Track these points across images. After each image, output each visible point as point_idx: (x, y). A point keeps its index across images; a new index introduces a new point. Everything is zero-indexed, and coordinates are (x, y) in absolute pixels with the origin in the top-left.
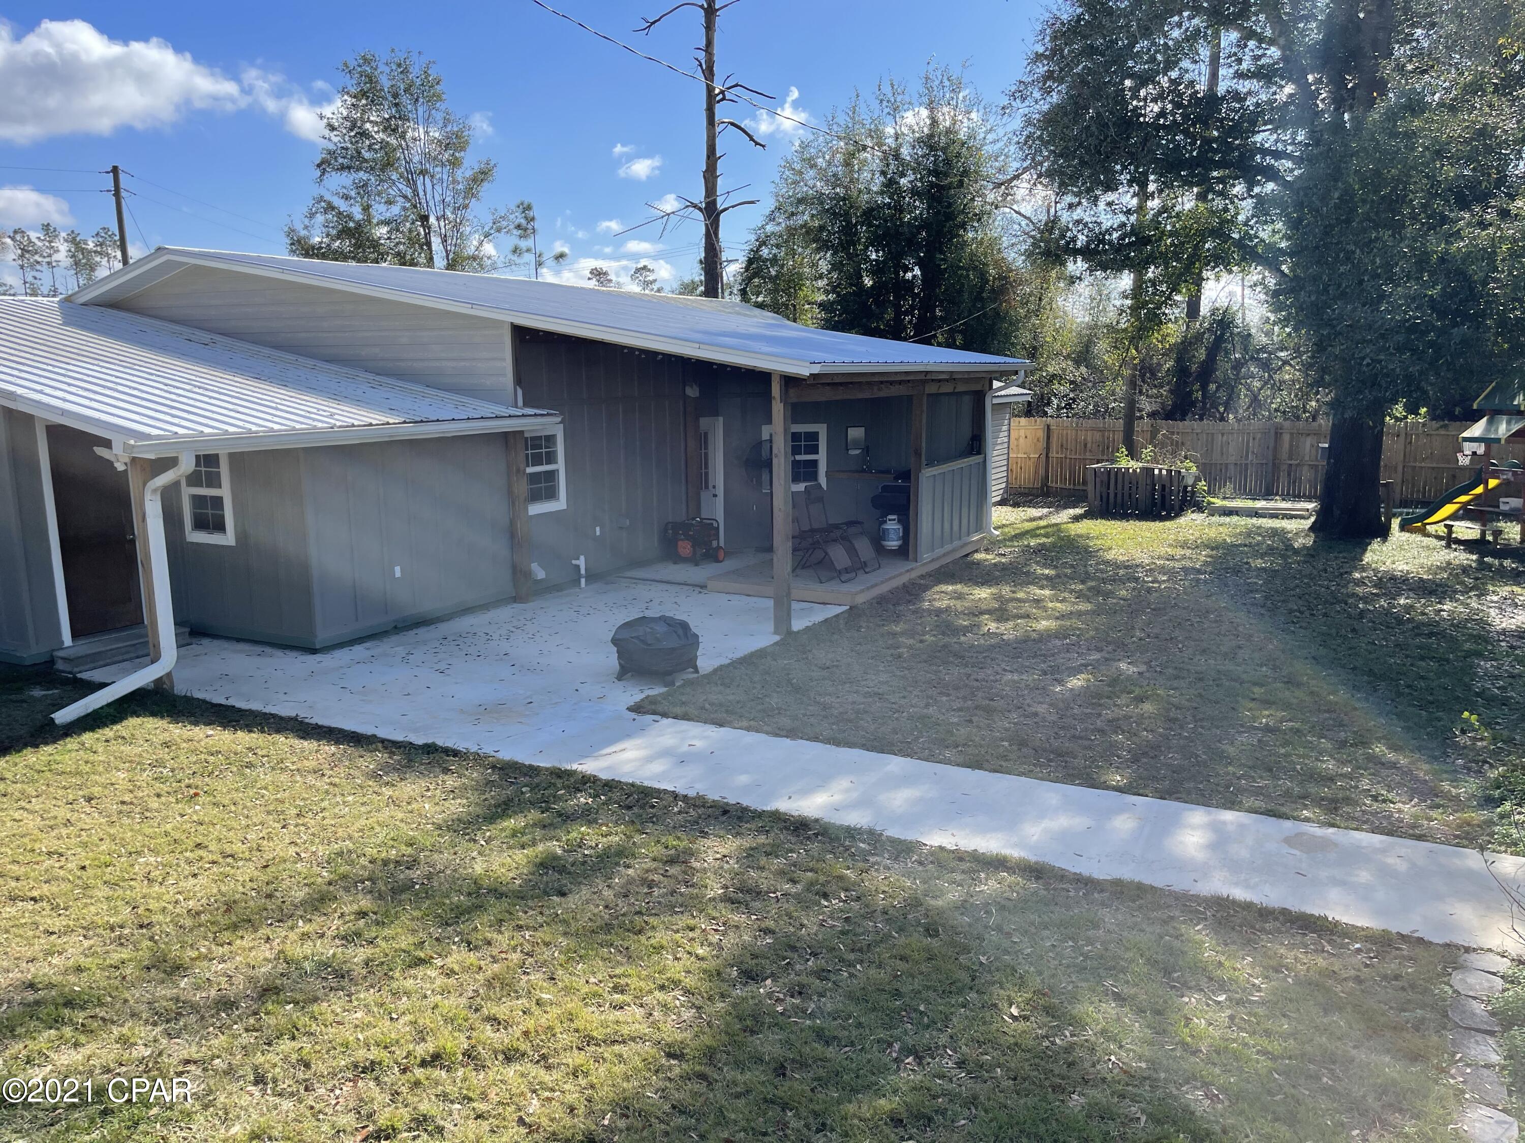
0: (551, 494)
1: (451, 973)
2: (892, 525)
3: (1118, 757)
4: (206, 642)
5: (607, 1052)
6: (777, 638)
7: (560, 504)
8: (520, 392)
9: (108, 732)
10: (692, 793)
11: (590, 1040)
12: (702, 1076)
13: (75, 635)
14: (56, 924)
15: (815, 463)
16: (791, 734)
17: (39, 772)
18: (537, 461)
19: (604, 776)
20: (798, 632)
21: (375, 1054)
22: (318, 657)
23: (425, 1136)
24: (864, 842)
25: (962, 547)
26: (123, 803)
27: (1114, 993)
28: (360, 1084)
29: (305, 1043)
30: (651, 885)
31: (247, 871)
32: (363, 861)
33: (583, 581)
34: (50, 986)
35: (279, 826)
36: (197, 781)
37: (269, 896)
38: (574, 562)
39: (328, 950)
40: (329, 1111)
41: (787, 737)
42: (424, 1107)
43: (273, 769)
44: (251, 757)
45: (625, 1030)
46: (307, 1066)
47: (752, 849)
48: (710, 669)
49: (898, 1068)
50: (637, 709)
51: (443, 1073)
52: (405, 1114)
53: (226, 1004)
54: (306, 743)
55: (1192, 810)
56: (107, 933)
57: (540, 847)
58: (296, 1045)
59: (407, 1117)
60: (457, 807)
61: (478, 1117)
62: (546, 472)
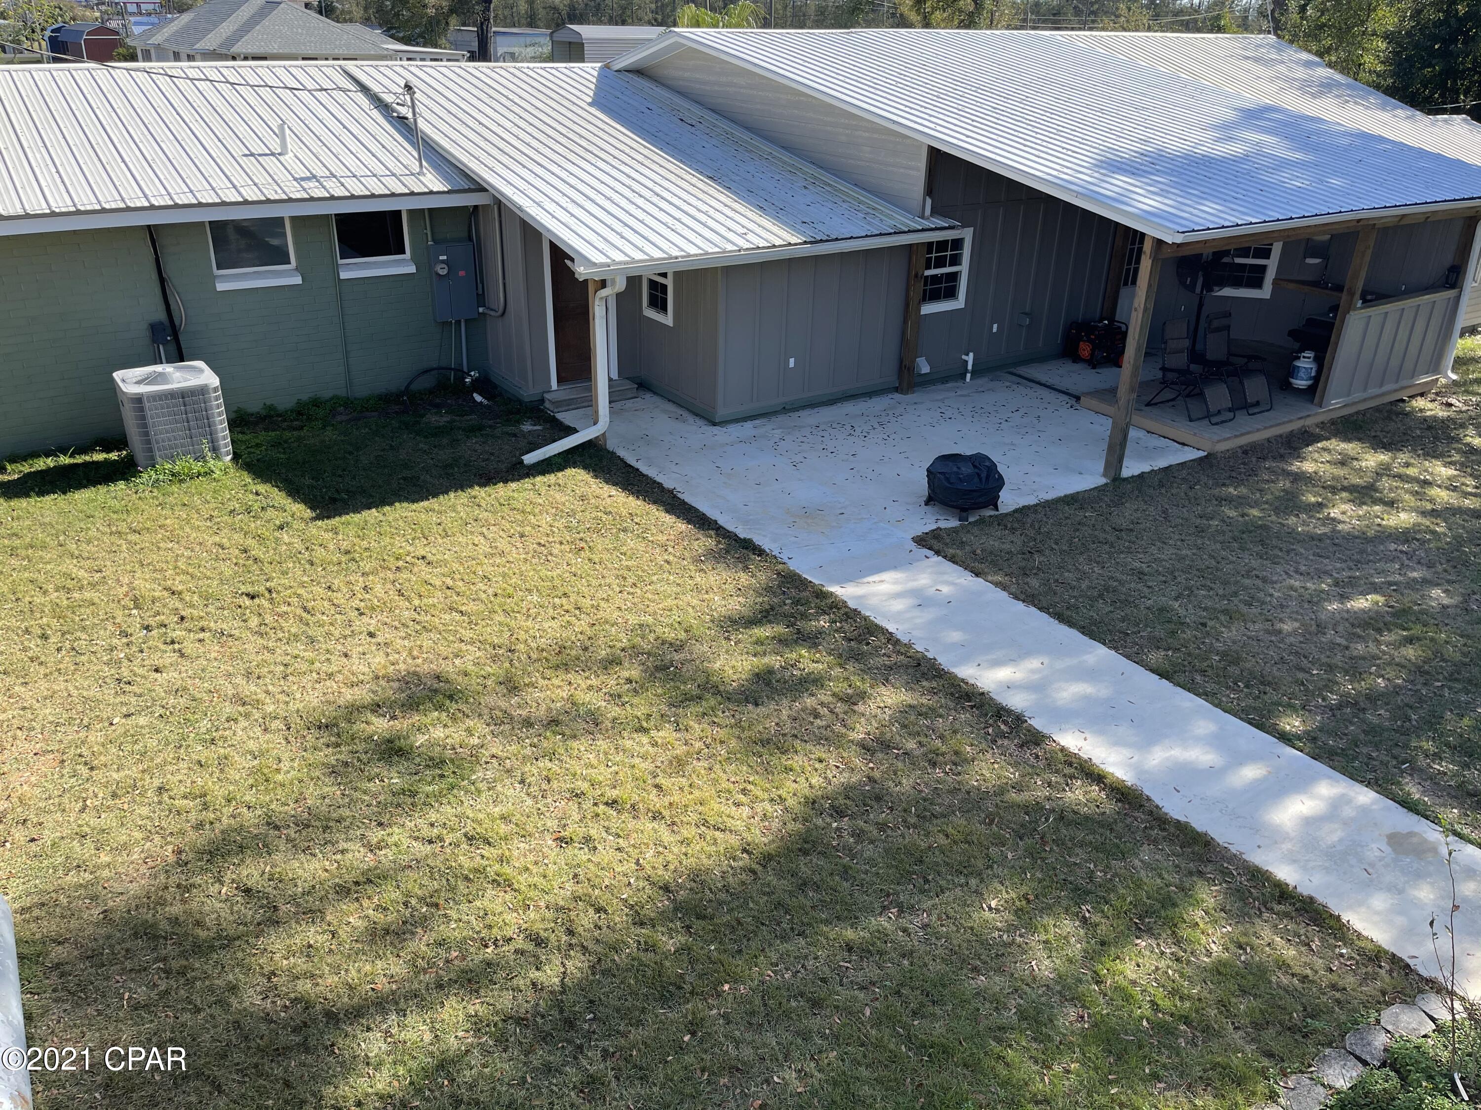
0: (951, 293)
1: (655, 744)
2: (1306, 363)
3: (1324, 700)
4: (648, 396)
5: (710, 833)
6: (1102, 481)
7: (959, 303)
8: (929, 201)
9: (551, 478)
10: (904, 639)
11: (705, 823)
12: (753, 872)
13: (559, 381)
14: (467, 634)
15: (1264, 268)
16: (1029, 598)
17: (501, 505)
18: (940, 263)
19: (852, 604)
20: (1125, 480)
21: (584, 786)
22: (716, 430)
23: (586, 850)
24: (1005, 723)
25: (1396, 391)
26: (539, 544)
27: (1084, 917)
28: (571, 803)
29: (555, 767)
30: (817, 716)
31: (582, 624)
32: (651, 637)
33: (969, 376)
34: (447, 681)
35: (618, 589)
36: (586, 536)
37: (586, 649)
38: (964, 357)
39: (597, 701)
40: (548, 815)
41: (1024, 601)
42: (593, 832)
43: (638, 536)
44: (628, 524)
45: (730, 823)
46: (549, 781)
47: (910, 706)
48: (1012, 508)
49: (881, 914)
50: (921, 541)
51: (615, 813)
52: (581, 832)
53: (528, 723)
54: (668, 517)
55: (1330, 777)
56: (490, 650)
57: (765, 660)
58: (549, 765)
59: (581, 835)
60: (736, 605)
61: (618, 849)
62: (947, 274)
